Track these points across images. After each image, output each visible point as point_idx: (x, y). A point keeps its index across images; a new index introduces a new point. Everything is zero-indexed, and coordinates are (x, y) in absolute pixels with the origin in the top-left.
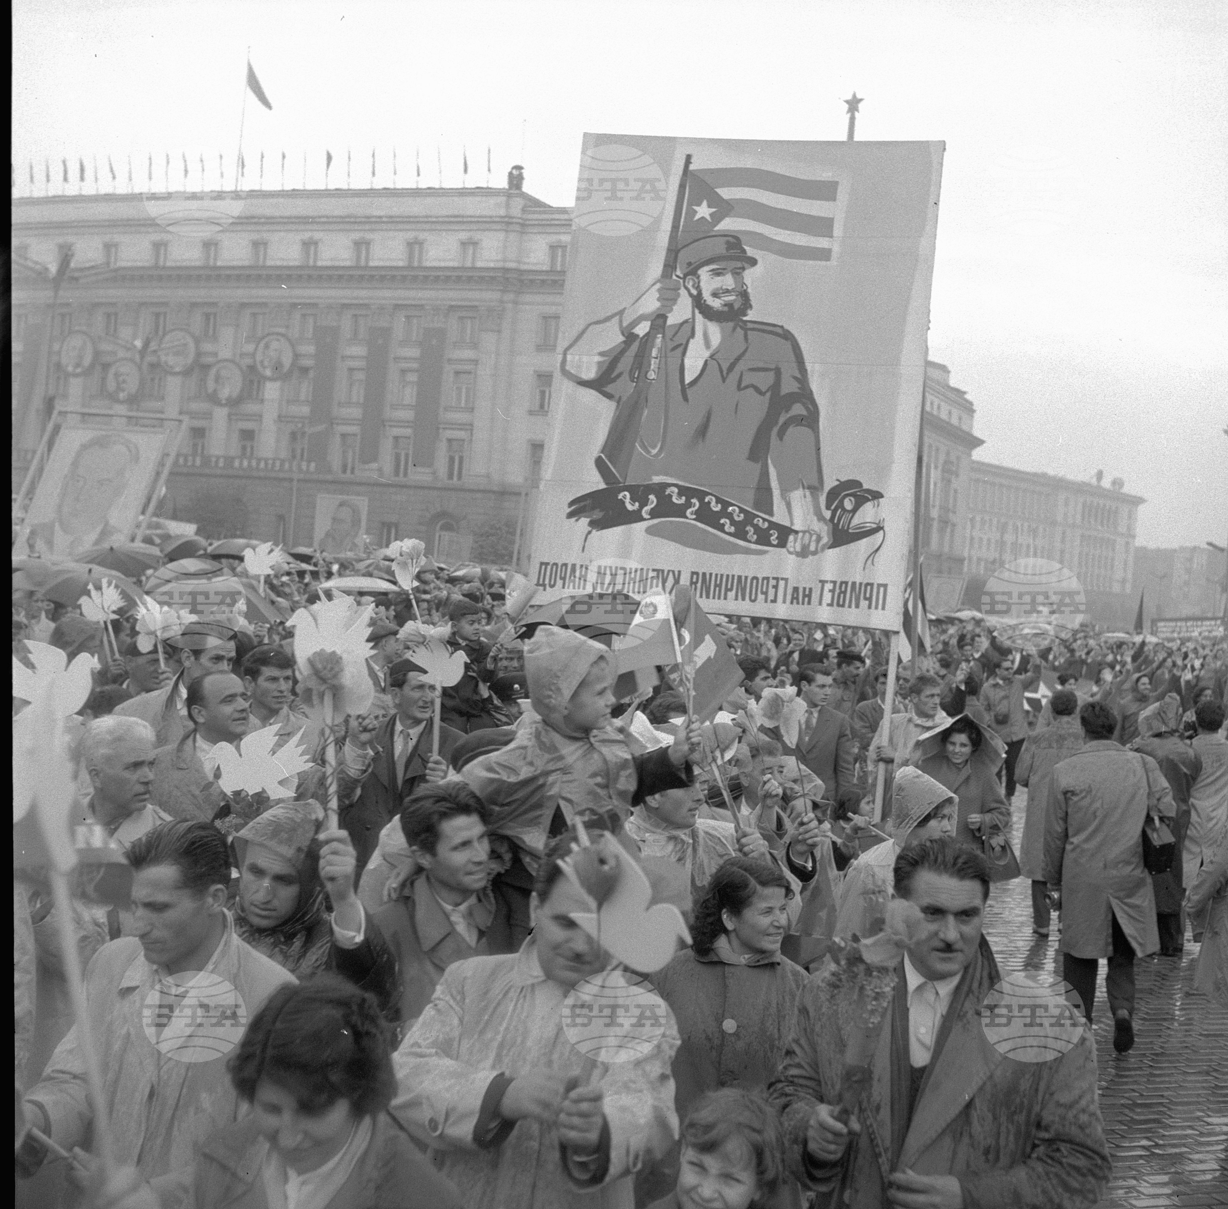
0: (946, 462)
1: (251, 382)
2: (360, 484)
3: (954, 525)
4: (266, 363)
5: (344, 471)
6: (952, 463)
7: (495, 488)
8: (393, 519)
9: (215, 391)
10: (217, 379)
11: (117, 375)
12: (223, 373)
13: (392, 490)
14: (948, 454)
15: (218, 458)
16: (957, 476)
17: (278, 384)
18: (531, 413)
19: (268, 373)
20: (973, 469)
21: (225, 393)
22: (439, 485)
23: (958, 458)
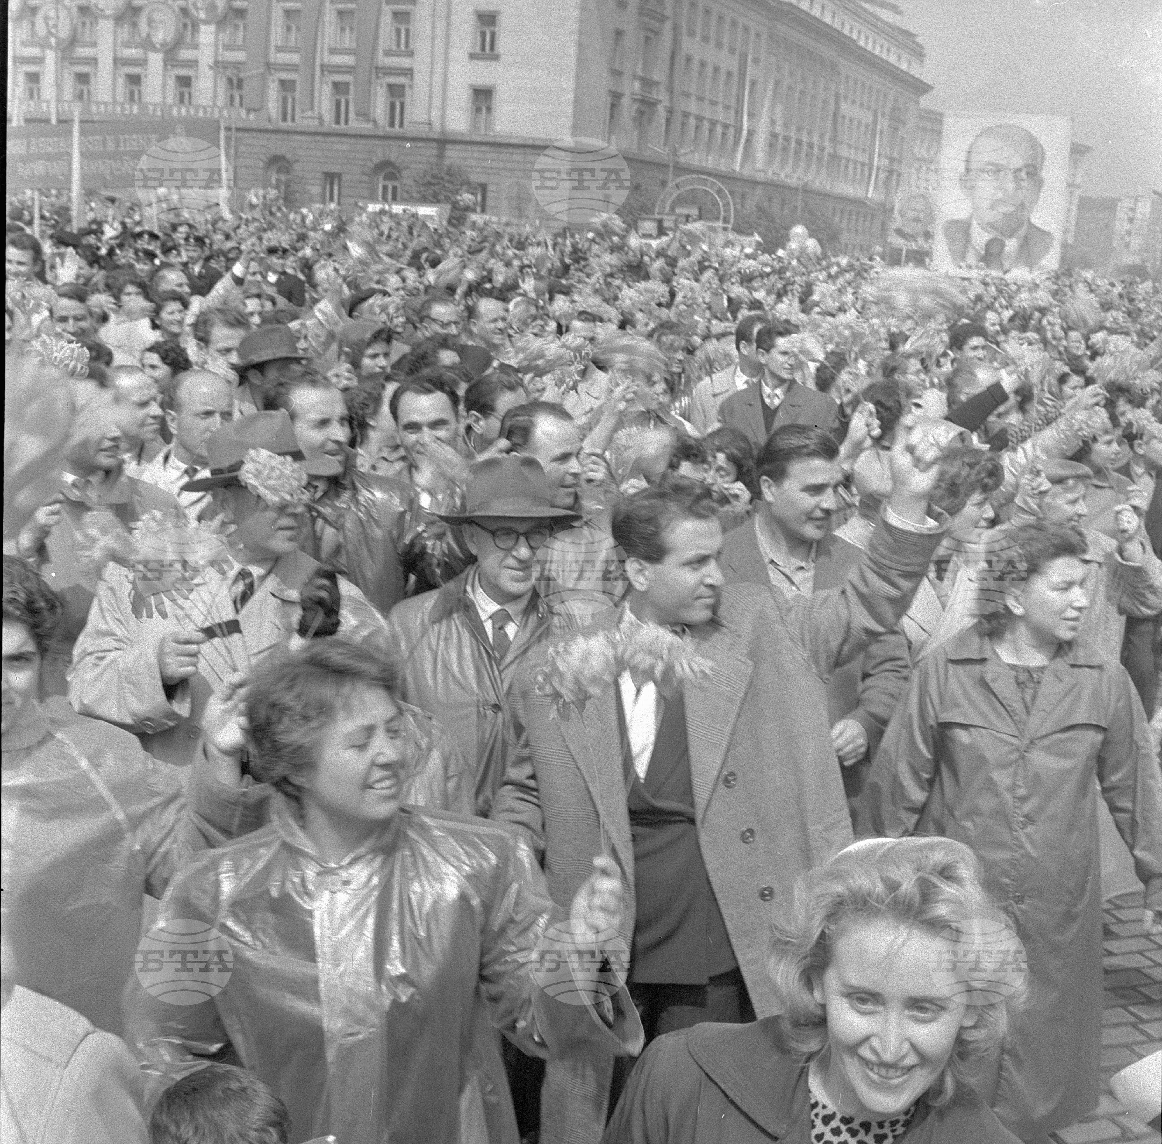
0: (893, 109)
1: (185, 26)
2: (302, 133)
3: (899, 175)
4: (199, 5)
5: (284, 119)
6: (899, 109)
7: (436, 136)
8: (335, 169)
9: (149, 35)
10: (150, 22)
11: (46, 18)
12: (156, 16)
13: (333, 139)
14: (896, 101)
15: (155, 105)
16: (904, 124)
17: (212, 28)
18: (472, 56)
19: (202, 15)
20: (921, 117)
21: (159, 36)
22: (380, 133)
23: (905, 104)
